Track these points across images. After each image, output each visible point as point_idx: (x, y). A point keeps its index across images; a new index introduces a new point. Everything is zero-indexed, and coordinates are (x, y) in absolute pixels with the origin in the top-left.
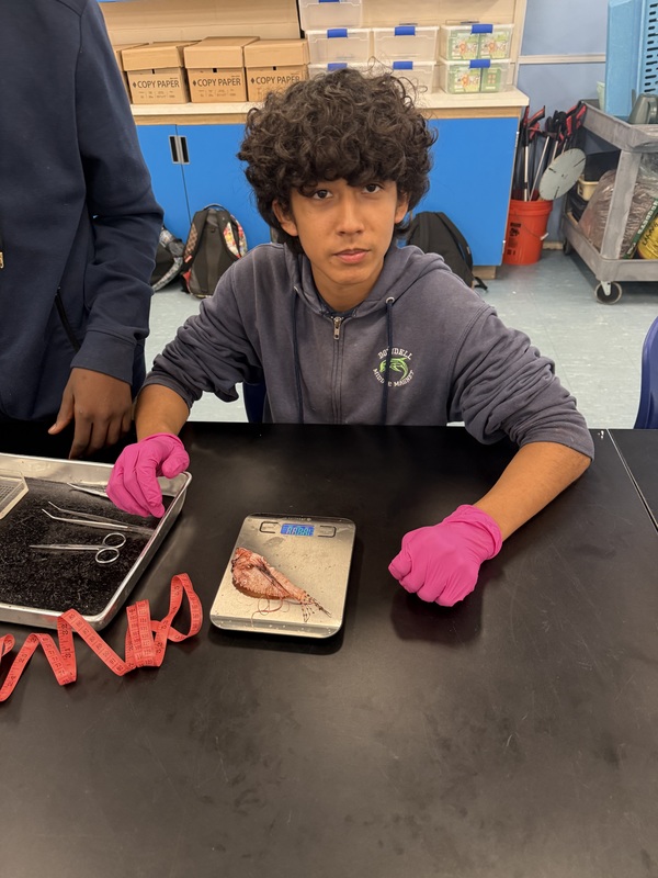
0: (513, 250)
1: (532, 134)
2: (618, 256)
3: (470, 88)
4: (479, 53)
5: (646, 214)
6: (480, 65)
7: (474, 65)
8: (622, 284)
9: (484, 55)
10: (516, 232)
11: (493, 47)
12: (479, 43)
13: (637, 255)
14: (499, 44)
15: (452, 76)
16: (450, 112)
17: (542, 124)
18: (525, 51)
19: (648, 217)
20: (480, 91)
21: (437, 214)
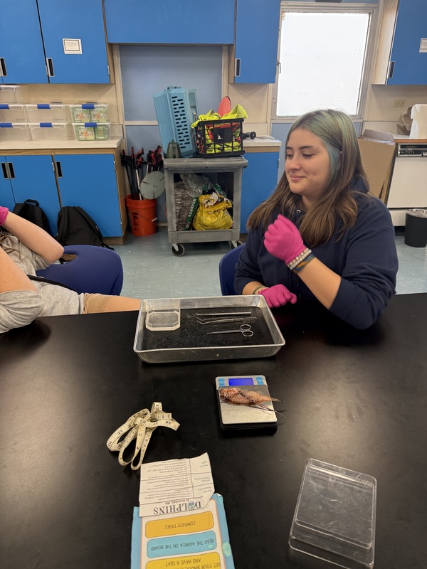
0: (137, 227)
1: (139, 163)
2: (175, 229)
3: (89, 138)
4: (91, 119)
5: (190, 205)
6: (92, 126)
7: (87, 125)
8: (184, 244)
9: (94, 120)
10: (137, 218)
11: (99, 117)
12: (90, 114)
13: (192, 228)
14: (101, 115)
15: (78, 132)
16: (73, 151)
17: (145, 157)
18: (127, 118)
19: (192, 208)
20: (96, 139)
21: (74, 208)
